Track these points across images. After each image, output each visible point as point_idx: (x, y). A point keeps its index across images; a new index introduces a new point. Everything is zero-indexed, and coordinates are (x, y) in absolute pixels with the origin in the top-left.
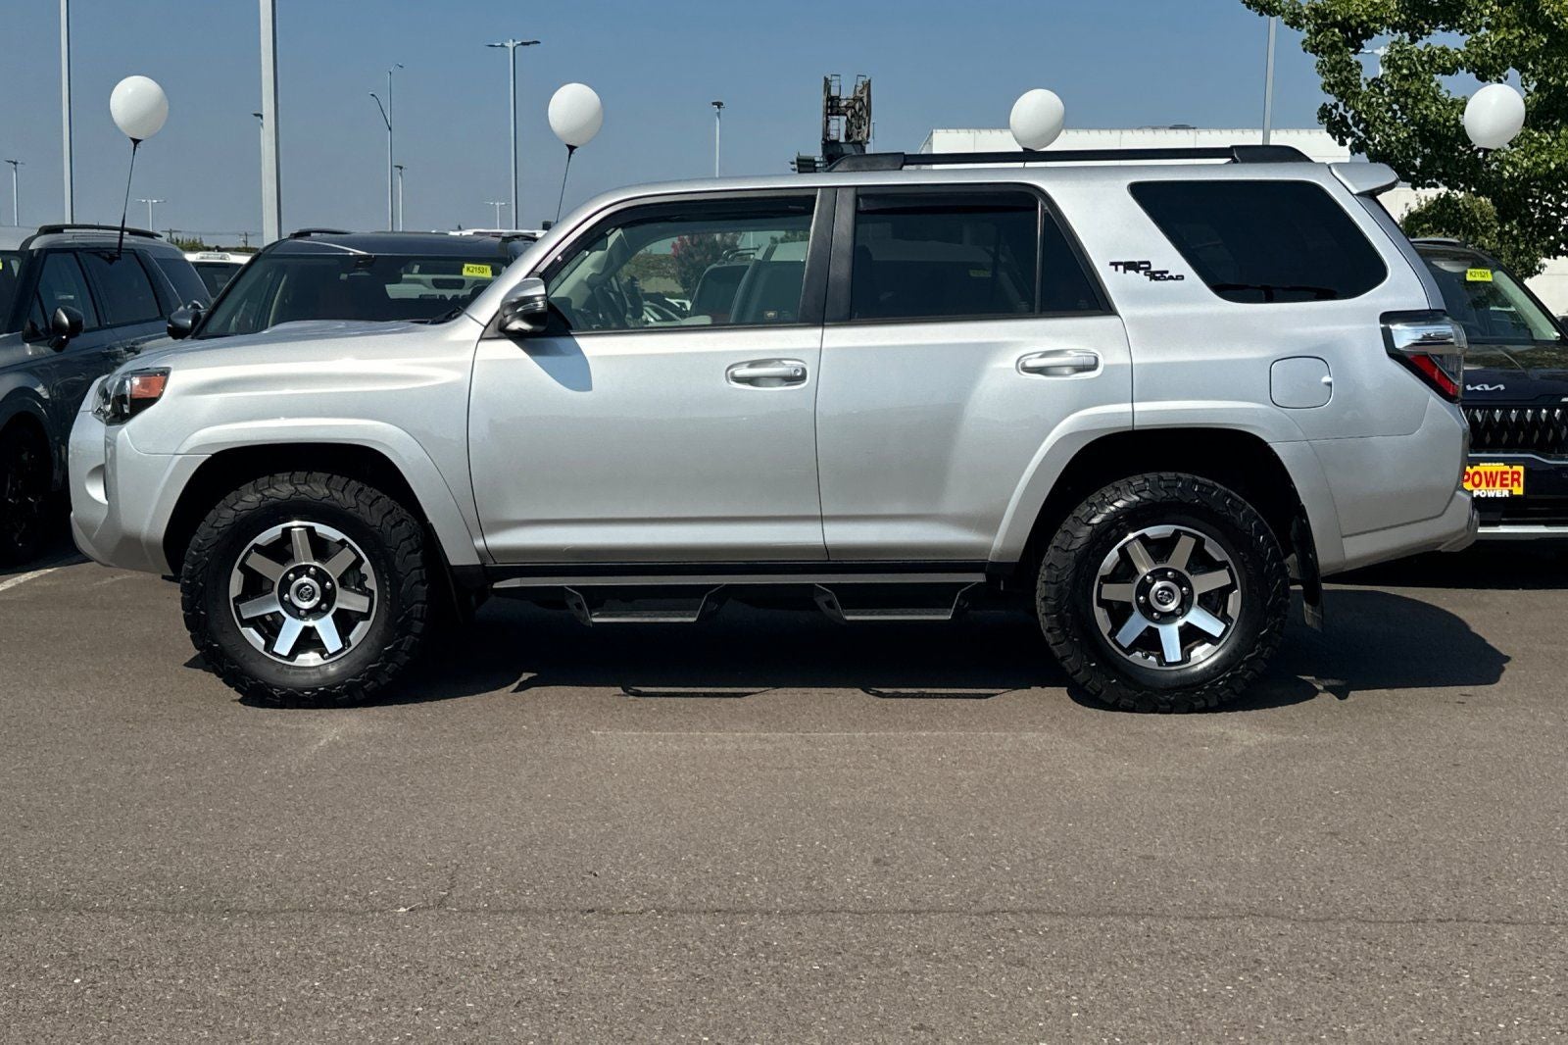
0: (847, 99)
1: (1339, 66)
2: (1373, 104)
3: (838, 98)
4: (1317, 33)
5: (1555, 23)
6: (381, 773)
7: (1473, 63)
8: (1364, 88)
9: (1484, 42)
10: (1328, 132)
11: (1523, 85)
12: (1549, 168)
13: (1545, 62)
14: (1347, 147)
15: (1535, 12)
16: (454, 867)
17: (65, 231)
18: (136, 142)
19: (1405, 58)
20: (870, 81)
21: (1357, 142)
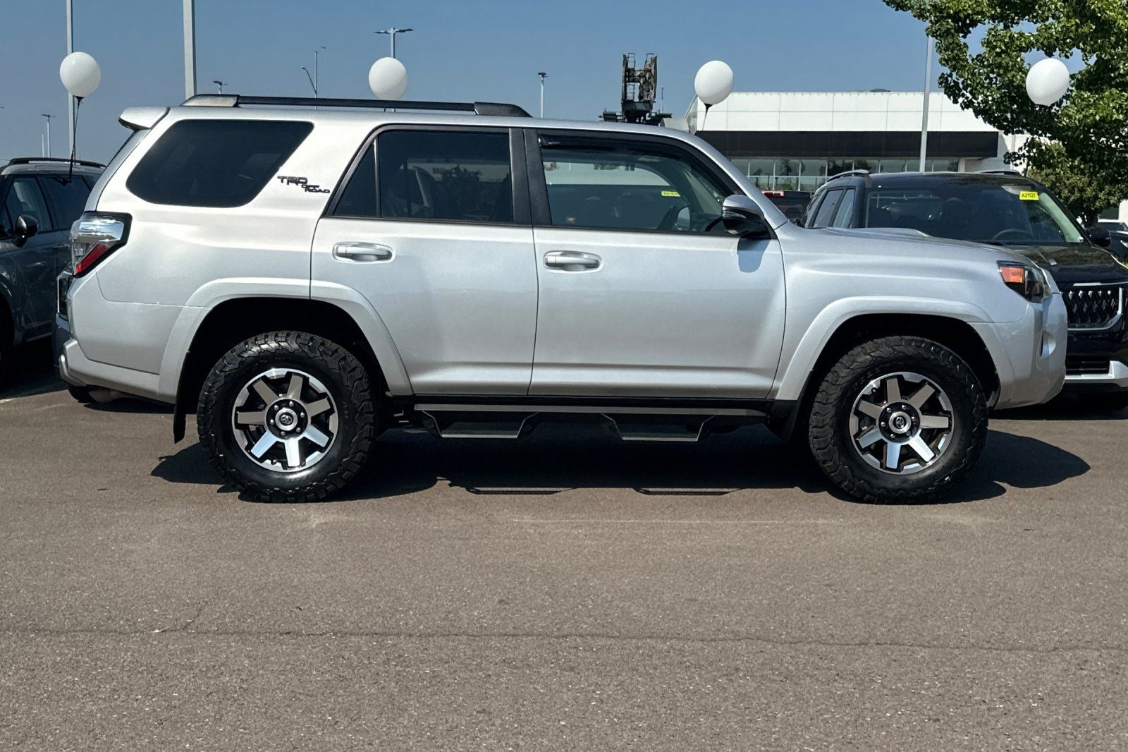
0: (640, 70)
1: (951, 47)
2: (975, 73)
3: (633, 69)
4: (937, 22)
5: (1099, 15)
6: (180, 539)
7: (1042, 43)
8: (970, 61)
9: (1050, 28)
10: (945, 93)
11: (1083, 60)
12: (1095, 119)
13: (1092, 43)
14: (959, 104)
15: (1084, 7)
16: (204, 604)
17: (30, 162)
18: (80, 99)
19: (998, 40)
20: (656, 58)
21: (966, 101)
